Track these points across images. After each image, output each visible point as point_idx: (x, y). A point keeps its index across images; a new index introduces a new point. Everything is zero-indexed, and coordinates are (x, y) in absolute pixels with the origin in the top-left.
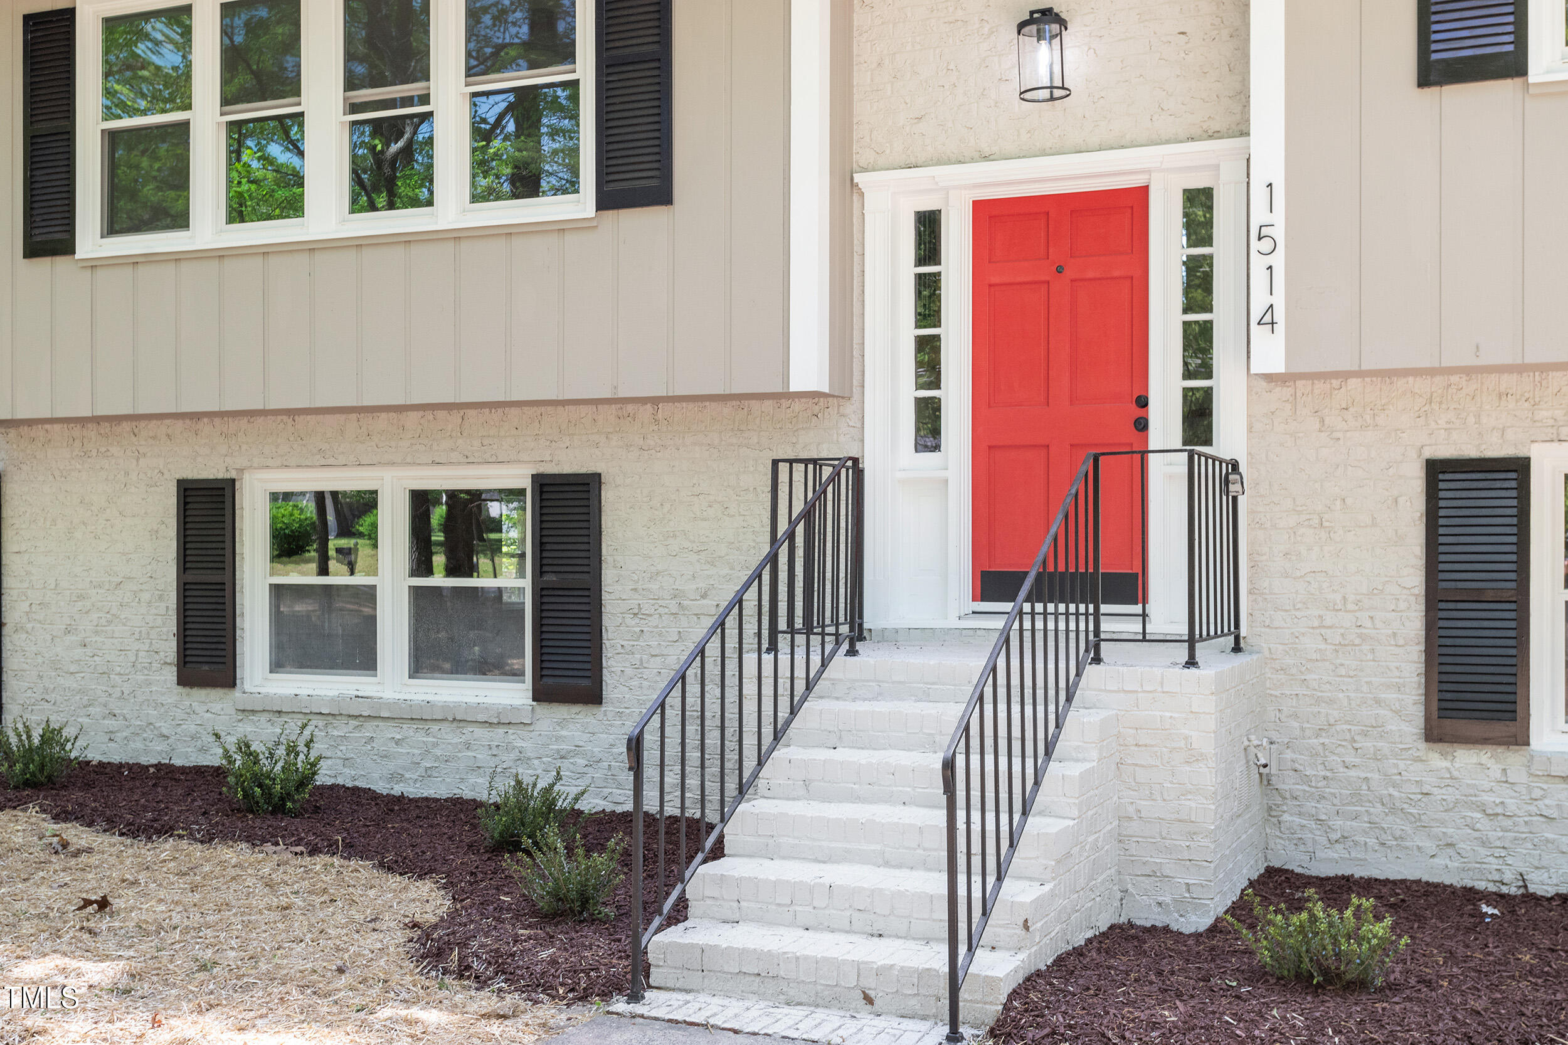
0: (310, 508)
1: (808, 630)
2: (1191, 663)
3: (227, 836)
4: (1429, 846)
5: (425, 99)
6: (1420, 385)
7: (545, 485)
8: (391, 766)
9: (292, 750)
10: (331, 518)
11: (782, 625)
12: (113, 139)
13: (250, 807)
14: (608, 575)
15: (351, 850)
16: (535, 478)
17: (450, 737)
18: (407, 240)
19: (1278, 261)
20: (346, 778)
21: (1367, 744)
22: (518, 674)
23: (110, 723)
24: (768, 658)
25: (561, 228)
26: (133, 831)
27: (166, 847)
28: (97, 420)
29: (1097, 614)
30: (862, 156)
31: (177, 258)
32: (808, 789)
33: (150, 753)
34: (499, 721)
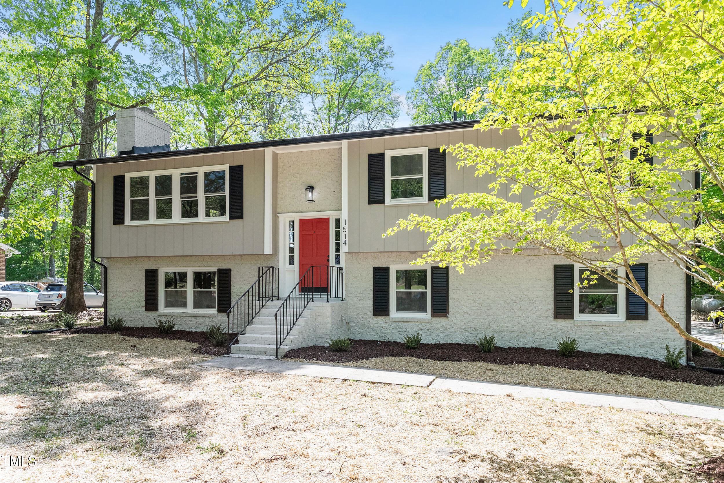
0: (172, 276)
1: (266, 297)
2: (328, 302)
3: (157, 337)
4: (374, 334)
5: (196, 197)
6: (373, 254)
7: (220, 270)
8: (190, 326)
9: (169, 321)
10: (178, 278)
11: (261, 296)
12: (133, 202)
13: (161, 332)
14: (232, 288)
15: (181, 339)
16: (218, 270)
17: (201, 320)
18: (193, 224)
19: (347, 233)
20: (180, 328)
21: (364, 317)
22: (214, 307)
23: (131, 319)
24: (258, 302)
25: (222, 223)
26: (138, 337)
27: (145, 339)
28: (128, 257)
29: (313, 295)
30: (279, 211)
31: (146, 226)
32: (261, 323)
33: (139, 325)
34: (211, 316)
